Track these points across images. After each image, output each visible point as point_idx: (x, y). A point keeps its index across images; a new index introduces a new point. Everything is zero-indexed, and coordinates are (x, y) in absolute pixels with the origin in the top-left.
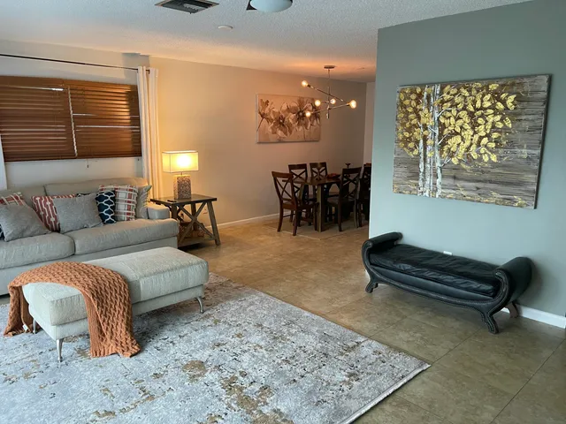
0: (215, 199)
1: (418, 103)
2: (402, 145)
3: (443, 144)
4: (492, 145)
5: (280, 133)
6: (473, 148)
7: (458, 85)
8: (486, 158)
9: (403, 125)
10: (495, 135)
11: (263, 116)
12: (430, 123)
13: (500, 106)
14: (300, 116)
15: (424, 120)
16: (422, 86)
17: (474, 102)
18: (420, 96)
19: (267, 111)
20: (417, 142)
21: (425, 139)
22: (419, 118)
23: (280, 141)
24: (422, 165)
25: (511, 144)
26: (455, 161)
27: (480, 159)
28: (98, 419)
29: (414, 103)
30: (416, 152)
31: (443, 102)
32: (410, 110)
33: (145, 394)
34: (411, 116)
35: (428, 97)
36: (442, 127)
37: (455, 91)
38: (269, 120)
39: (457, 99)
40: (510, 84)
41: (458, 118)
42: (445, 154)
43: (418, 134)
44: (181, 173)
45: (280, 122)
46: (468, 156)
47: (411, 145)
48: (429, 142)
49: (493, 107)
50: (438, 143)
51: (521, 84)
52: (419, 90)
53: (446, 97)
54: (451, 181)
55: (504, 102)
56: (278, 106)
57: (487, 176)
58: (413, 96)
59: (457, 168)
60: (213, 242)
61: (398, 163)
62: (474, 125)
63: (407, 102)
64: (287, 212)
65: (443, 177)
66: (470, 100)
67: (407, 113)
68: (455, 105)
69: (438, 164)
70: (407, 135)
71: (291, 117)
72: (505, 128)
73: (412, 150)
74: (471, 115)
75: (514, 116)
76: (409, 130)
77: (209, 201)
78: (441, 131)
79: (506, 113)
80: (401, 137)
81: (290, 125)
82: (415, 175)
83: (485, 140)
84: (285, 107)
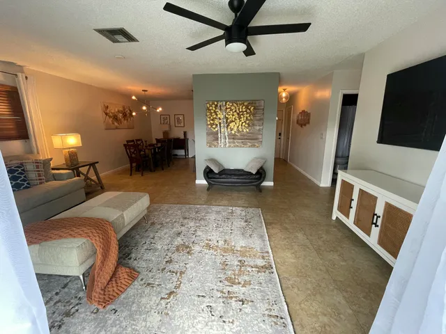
0: (98, 162)
1: (216, 109)
2: (210, 126)
3: (228, 126)
4: (247, 125)
5: (116, 124)
6: (240, 127)
7: (232, 102)
8: (245, 131)
9: (210, 118)
10: (247, 122)
11: (106, 114)
12: (222, 117)
13: (248, 111)
14: (125, 115)
15: (219, 116)
16: (217, 102)
17: (239, 109)
18: (216, 106)
19: (108, 111)
20: (217, 125)
21: (220, 123)
22: (217, 115)
23: (117, 128)
24: (219, 134)
25: (253, 125)
26: (233, 132)
27: (243, 131)
28: (168, 301)
29: (214, 109)
30: (216, 129)
31: (227, 109)
32: (212, 111)
33: (176, 274)
34: (213, 114)
35: (220, 106)
36: (227, 119)
37: (231, 104)
38: (110, 117)
39: (232, 108)
40: (252, 103)
41: (233, 115)
42: (229, 130)
43: (216, 122)
44: (69, 148)
45: (115, 118)
46: (238, 130)
47: (214, 126)
48: (222, 125)
49: (246, 111)
50: (226, 125)
51: (255, 103)
52: (216, 103)
53: (228, 107)
54: (232, 140)
55: (250, 110)
56: (113, 109)
57: (246, 137)
58: (214, 106)
59: (235, 135)
60: (100, 188)
61: (208, 134)
62: (240, 118)
63: (211, 108)
64: (134, 165)
65: (229, 139)
66: (237, 108)
67: (211, 113)
68: (231, 110)
69: (226, 134)
70: (212, 122)
71: (120, 115)
72: (251, 119)
73: (214, 128)
74: (238, 114)
75: (254, 115)
76: (213, 120)
77: (92, 165)
78: (227, 120)
79: (250, 113)
80: (209, 123)
81: (120, 120)
82: (217, 139)
83: (244, 124)
84: (117, 110)
